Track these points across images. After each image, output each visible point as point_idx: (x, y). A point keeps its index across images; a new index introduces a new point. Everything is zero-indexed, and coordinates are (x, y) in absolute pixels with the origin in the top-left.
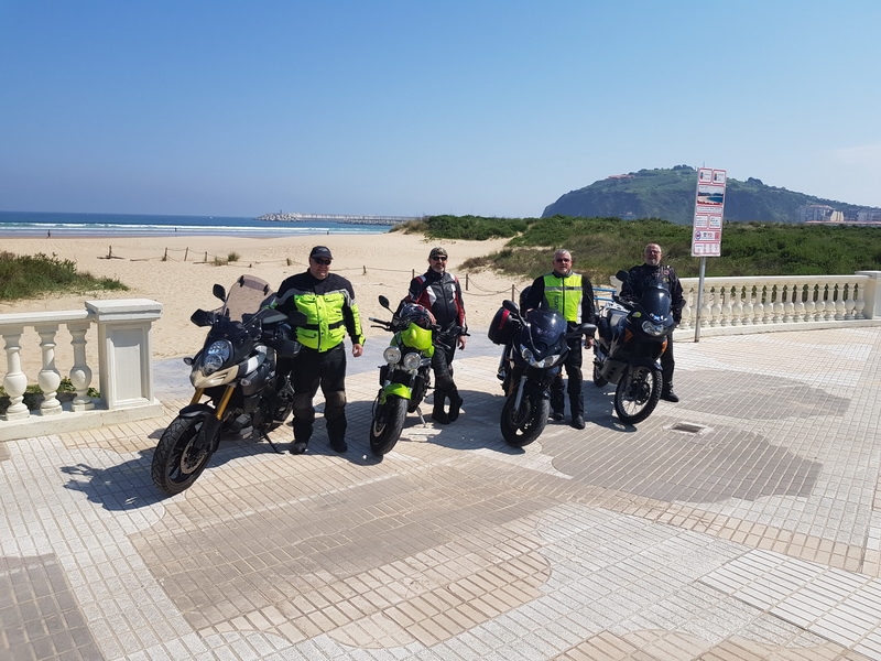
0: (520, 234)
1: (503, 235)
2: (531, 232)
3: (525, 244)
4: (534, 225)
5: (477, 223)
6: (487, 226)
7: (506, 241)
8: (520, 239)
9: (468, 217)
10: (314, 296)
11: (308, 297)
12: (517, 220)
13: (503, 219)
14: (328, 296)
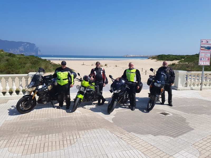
0: (183, 59)
1: (178, 60)
2: (186, 59)
3: (183, 62)
4: (187, 57)
5: (171, 56)
6: (174, 57)
7: (179, 61)
8: (182, 61)
9: (168, 55)
10: (61, 72)
11: (59, 73)
12: (183, 56)
13: (179, 55)
14: (64, 72)
